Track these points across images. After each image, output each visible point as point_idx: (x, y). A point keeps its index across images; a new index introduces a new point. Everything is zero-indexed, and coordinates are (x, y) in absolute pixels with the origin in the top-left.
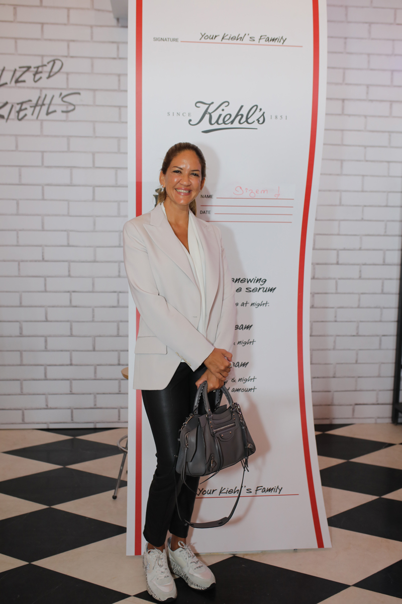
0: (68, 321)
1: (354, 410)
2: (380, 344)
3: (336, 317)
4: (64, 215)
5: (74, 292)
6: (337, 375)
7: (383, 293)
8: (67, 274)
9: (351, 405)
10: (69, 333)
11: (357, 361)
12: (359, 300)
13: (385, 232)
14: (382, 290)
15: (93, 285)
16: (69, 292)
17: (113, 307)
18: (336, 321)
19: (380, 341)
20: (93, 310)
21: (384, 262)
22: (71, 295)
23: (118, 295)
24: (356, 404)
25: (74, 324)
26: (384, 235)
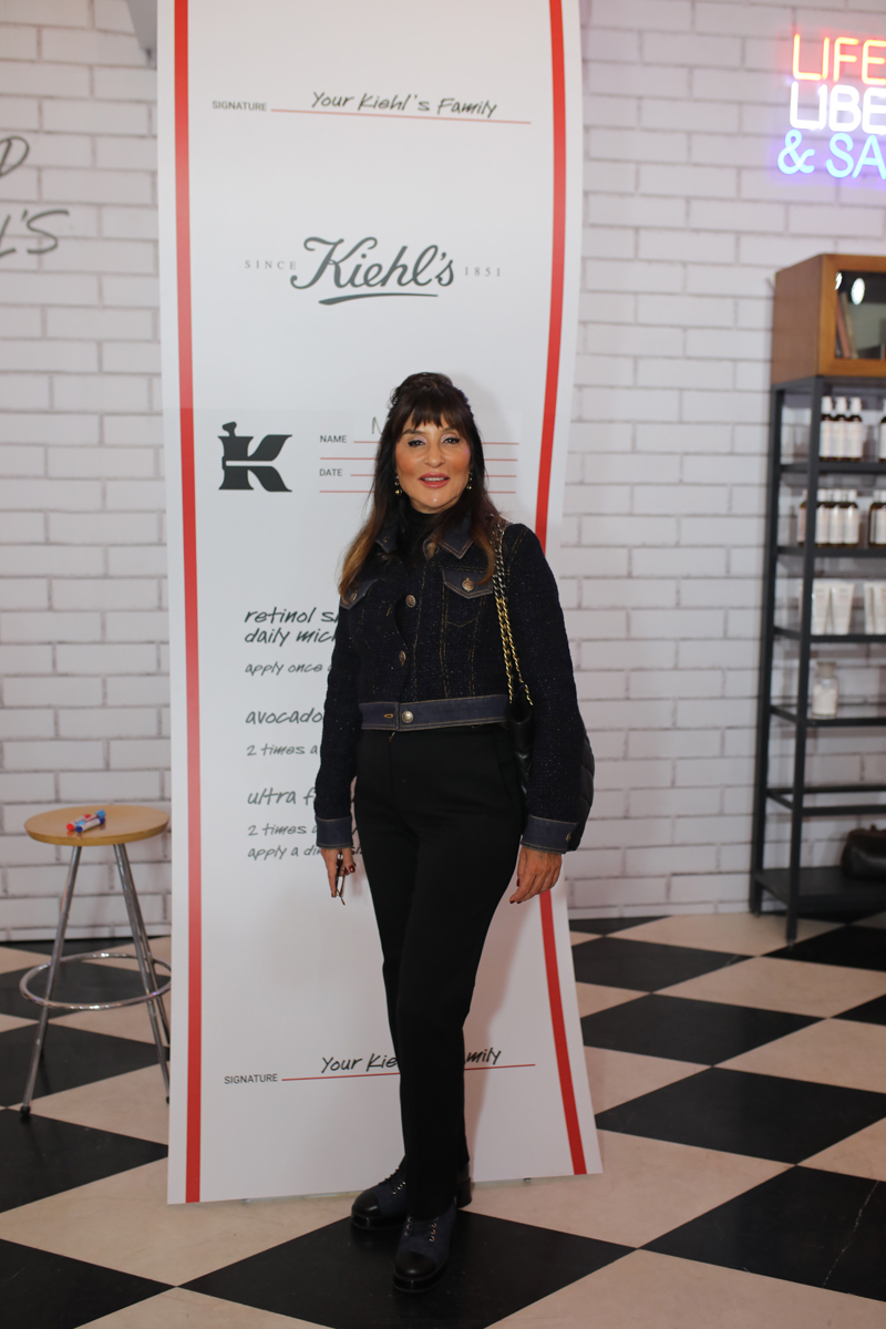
0: (49, 707)
1: (668, 888)
2: (723, 746)
3: (627, 689)
4: (36, 477)
5: (61, 643)
6: (633, 813)
7: (726, 637)
8: (45, 604)
9: (662, 876)
10: (51, 733)
11: (673, 783)
12: (677, 654)
13: (730, 508)
14: (725, 632)
15: (103, 627)
16: (49, 643)
17: (148, 674)
18: (628, 699)
19: (723, 738)
20: (104, 683)
21: (728, 571)
22: (54, 650)
23: (158, 649)
24: (675, 874)
25: (62, 713)
26: (727, 516)
